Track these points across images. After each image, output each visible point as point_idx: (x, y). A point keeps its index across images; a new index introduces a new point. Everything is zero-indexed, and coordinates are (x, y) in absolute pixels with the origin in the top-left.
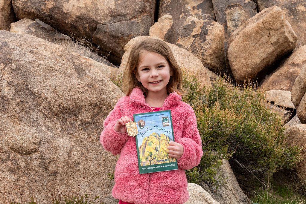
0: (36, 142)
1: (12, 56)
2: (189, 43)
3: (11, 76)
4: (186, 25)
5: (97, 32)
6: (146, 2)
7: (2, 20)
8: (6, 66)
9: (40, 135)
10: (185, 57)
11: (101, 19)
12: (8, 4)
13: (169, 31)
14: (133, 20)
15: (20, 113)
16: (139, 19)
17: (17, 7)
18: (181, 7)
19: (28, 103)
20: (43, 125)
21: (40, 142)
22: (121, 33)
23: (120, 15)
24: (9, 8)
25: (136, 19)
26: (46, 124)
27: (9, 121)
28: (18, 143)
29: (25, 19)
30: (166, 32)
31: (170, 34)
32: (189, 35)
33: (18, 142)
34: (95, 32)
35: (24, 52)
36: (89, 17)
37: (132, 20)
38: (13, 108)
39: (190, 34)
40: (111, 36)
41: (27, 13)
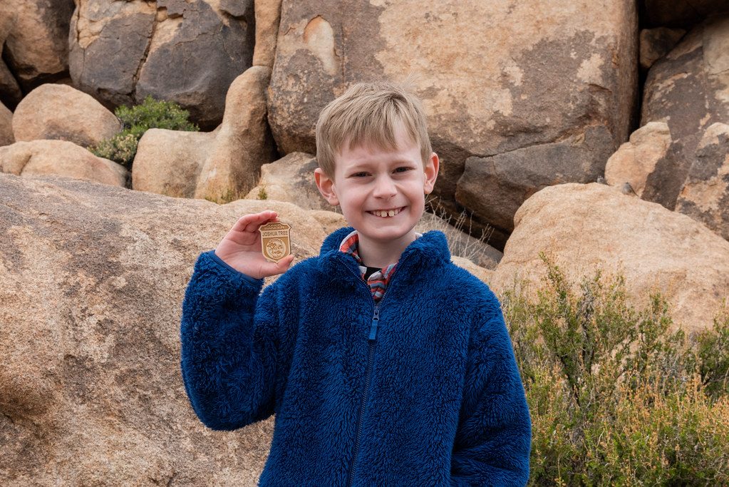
0: (159, 478)
1: (122, 257)
2: (713, 197)
3: (111, 306)
4: (703, 147)
5: (467, 178)
6: (597, 93)
7: (243, 158)
8: (101, 281)
9: (175, 460)
10: (683, 238)
11: (475, 144)
12: (258, 121)
13: (659, 165)
14: (563, 142)
15: (124, 401)
16: (578, 137)
17: (277, 126)
18: (703, 99)
19: (150, 376)
20: (185, 432)
21: (171, 478)
22: (529, 177)
23: (527, 131)
24: (263, 129)
25: (570, 139)
26: (196, 430)
27: (92, 422)
28: (108, 481)
29: (294, 153)
30: (649, 169)
31: (663, 173)
32: (714, 173)
33: (108, 478)
34: (462, 178)
35: (156, 245)
36: (445, 141)
37: (560, 141)
38: (104, 388)
39: (717, 171)
40: (502, 186)
41: (300, 138)
